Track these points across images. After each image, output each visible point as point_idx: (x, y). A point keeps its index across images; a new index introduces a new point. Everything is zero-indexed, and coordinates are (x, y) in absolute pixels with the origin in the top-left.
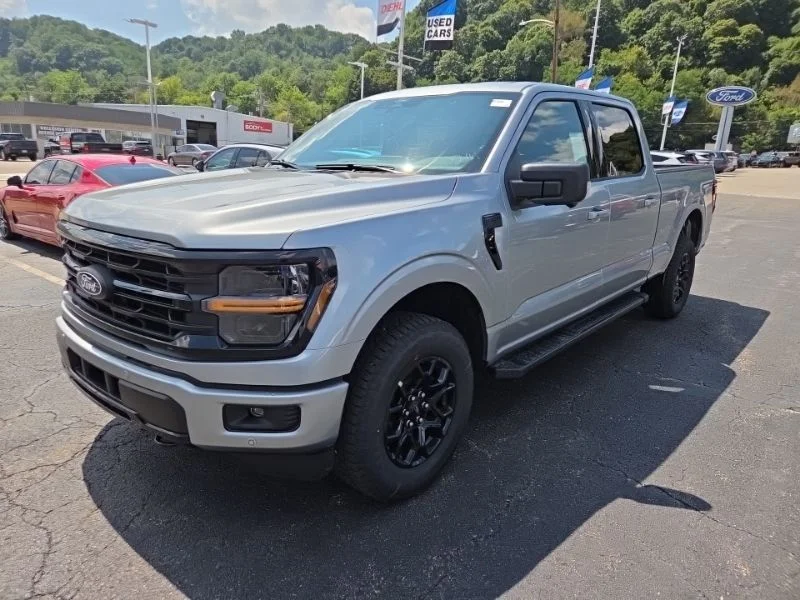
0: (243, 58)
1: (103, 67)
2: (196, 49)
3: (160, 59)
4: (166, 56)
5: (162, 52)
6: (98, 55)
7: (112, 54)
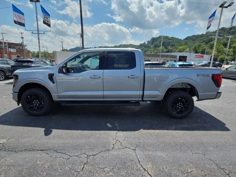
0: (207, 39)
1: (171, 45)
2: (194, 38)
3: (185, 42)
4: (186, 41)
5: (186, 40)
6: (170, 42)
7: (173, 42)
